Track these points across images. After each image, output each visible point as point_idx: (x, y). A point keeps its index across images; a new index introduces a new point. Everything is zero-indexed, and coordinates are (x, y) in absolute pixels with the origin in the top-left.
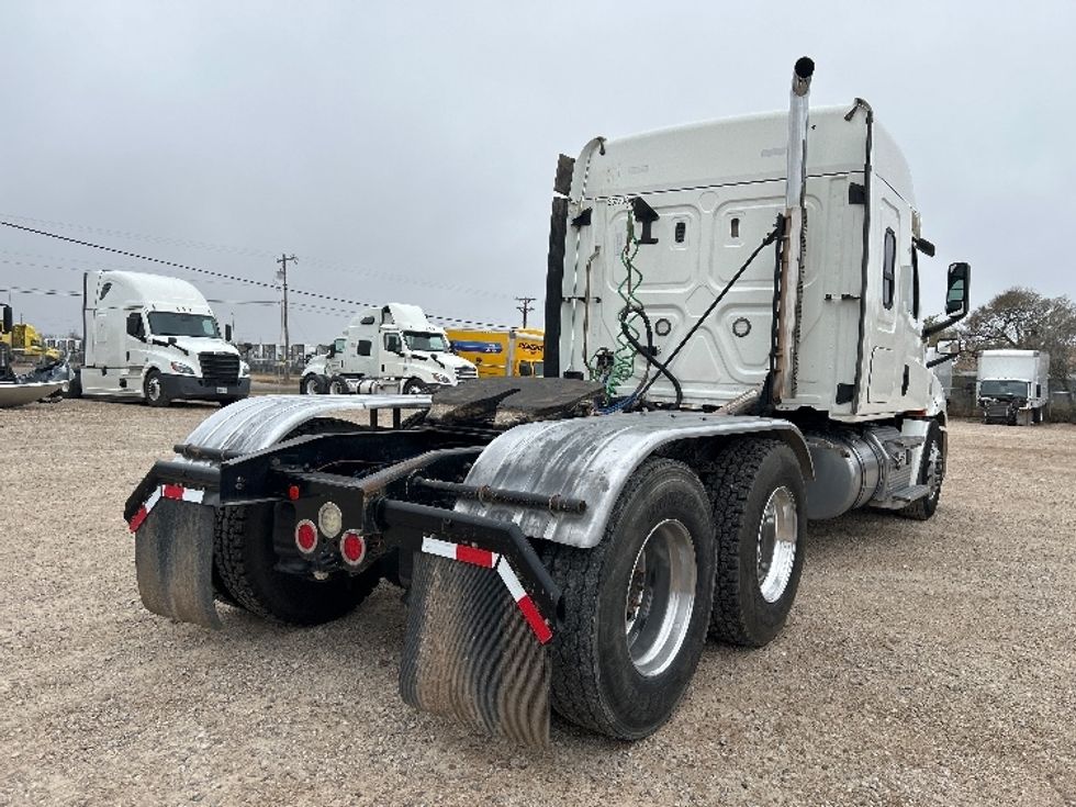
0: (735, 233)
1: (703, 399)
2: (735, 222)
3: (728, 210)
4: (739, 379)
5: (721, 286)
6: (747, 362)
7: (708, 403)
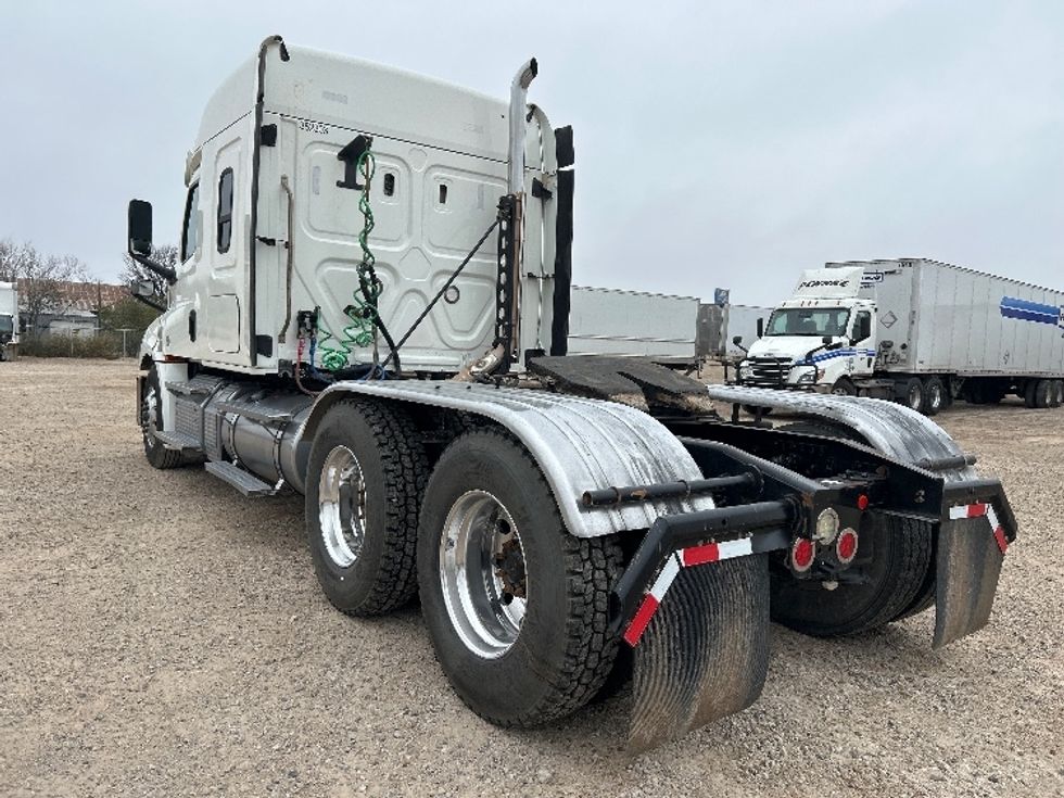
0: (443, 200)
1: (417, 365)
2: (443, 189)
3: (438, 173)
4: (452, 345)
5: (463, 256)
6: (457, 328)
7: (420, 368)
